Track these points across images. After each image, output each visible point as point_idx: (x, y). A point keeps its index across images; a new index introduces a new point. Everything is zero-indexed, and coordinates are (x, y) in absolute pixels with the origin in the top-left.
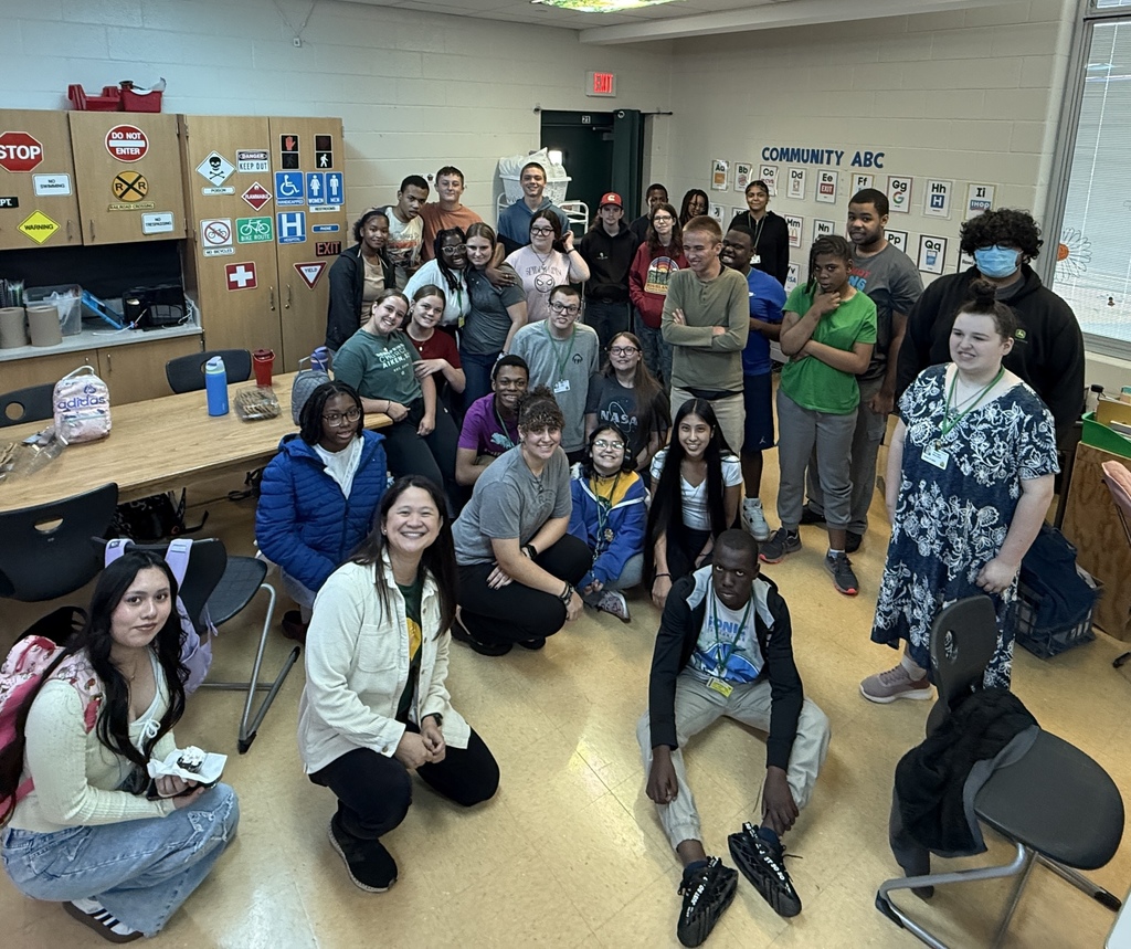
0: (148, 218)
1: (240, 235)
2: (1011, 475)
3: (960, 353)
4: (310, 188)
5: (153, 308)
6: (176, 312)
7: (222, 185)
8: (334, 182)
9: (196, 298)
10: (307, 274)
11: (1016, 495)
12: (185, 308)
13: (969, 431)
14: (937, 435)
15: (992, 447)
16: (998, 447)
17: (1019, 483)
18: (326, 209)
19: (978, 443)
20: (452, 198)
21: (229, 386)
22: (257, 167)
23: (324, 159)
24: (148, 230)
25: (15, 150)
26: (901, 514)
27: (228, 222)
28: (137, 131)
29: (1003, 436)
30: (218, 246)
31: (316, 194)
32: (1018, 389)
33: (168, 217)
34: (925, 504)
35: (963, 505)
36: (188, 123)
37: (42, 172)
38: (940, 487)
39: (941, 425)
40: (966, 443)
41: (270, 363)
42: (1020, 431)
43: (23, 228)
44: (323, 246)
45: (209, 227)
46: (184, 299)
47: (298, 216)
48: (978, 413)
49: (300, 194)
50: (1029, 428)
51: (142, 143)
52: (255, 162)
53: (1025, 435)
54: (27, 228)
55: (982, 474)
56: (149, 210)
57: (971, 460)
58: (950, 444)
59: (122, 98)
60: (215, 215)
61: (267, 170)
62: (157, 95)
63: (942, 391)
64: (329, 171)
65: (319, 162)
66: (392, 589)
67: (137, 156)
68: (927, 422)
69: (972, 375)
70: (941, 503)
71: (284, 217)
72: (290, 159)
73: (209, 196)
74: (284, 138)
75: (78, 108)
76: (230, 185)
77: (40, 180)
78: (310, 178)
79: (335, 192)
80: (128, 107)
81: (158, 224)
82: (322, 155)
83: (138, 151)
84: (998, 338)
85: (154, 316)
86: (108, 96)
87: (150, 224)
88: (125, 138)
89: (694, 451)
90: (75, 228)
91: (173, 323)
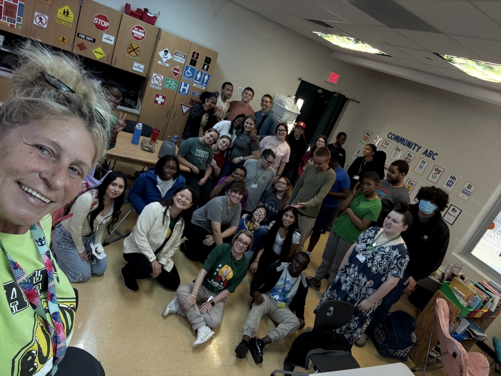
0: (136, 64)
1: (165, 84)
2: (384, 273)
3: (386, 225)
4: (196, 76)
5: (126, 98)
6: (133, 103)
7: (165, 62)
8: (206, 77)
9: (141, 101)
10: (184, 109)
11: (383, 281)
12: (136, 103)
13: (376, 253)
14: (365, 250)
15: (382, 261)
16: (384, 262)
17: (386, 277)
18: (199, 87)
19: (378, 258)
20: (246, 100)
21: (141, 136)
22: (180, 60)
23: (206, 67)
24: (134, 69)
25: (101, 21)
26: (342, 273)
27: (162, 77)
28: (143, 30)
29: (387, 258)
30: (156, 85)
31: (198, 79)
32: (401, 245)
33: (142, 67)
34: (351, 272)
35: (363, 277)
36: (162, 33)
37: (107, 33)
38: (358, 268)
39: (368, 248)
40: (374, 256)
41: (158, 134)
42: (394, 259)
43: (94, 51)
44: (193, 101)
45: (155, 76)
46: (137, 100)
47: (188, 85)
48: (383, 248)
49: (192, 77)
50: (398, 259)
51: (143, 35)
52: (180, 58)
53: (396, 261)
54: (95, 52)
55: (374, 269)
56: (137, 61)
57: (372, 262)
58: (368, 255)
59: (142, 15)
60: (159, 73)
61: (183, 63)
62: (155, 18)
63: (374, 236)
64: (206, 72)
65: (204, 67)
66: (168, 216)
67: (140, 39)
68: (364, 245)
69: (387, 234)
70: (356, 273)
71: (183, 84)
72: (193, 62)
73: (159, 64)
74: (194, 52)
75: (127, 13)
76: (168, 63)
77: (105, 36)
78: (198, 72)
79: (205, 82)
80: (143, 19)
81: (138, 68)
82: (206, 65)
83: (141, 37)
84: (402, 224)
85: (125, 102)
86: (138, 12)
87: (135, 67)
88: (138, 31)
89: (286, 224)
90: (110, 58)
91: (131, 107)
